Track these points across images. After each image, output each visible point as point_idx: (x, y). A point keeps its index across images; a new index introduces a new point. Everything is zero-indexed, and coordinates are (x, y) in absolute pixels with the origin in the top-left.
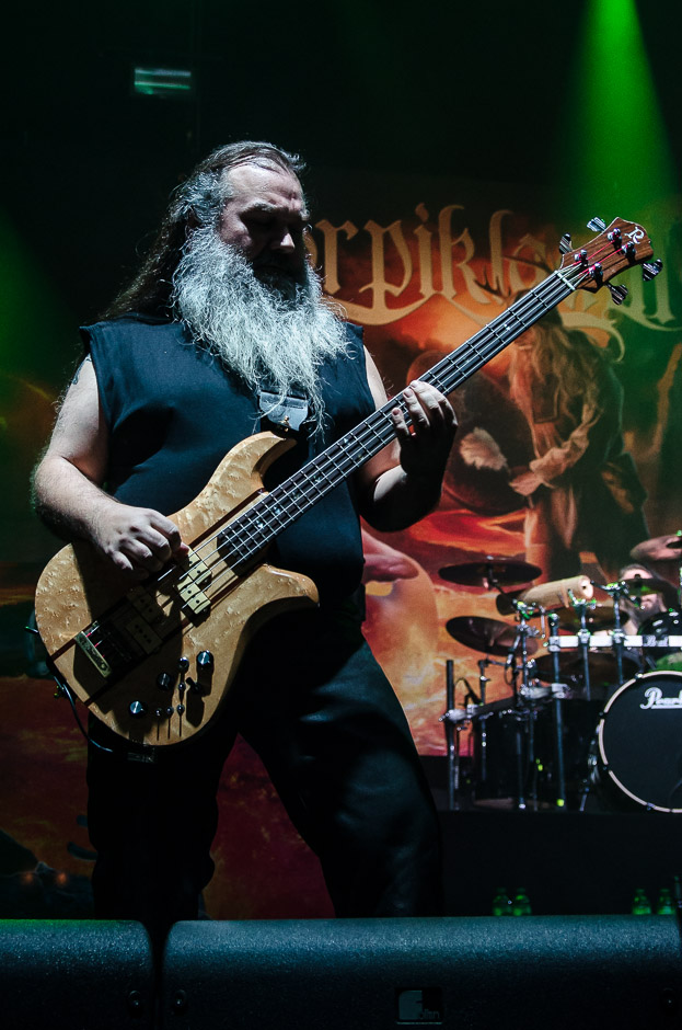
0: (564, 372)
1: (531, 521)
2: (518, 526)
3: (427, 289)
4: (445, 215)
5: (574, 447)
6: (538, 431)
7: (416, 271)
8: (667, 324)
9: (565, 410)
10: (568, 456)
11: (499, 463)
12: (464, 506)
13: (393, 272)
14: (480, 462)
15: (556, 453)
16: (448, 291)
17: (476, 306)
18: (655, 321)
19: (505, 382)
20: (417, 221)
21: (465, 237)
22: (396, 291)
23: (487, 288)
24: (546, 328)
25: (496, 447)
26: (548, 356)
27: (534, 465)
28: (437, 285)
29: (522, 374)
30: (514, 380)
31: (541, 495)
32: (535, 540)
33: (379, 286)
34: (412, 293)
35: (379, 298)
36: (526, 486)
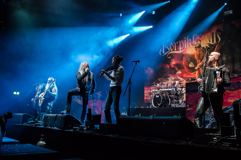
0: (201, 53)
1: (197, 72)
2: (195, 73)
3: (185, 47)
4: (188, 37)
5: (203, 62)
6: (198, 61)
7: (184, 45)
8: (215, 43)
9: (202, 58)
10: (202, 63)
11: (194, 66)
12: (189, 72)
13: (182, 46)
14: (191, 66)
15: (200, 63)
16: (188, 47)
17: (191, 48)
18: (214, 43)
19: (194, 56)
20: (184, 39)
21: (190, 40)
22: (182, 48)
23: (192, 45)
24: (199, 48)
25: (193, 64)
26: (200, 51)
27: (197, 65)
28: (187, 46)
29: (196, 54)
30: (195, 55)
31: (198, 69)
32: (197, 75)
33: (180, 48)
34: (184, 48)
35: (180, 50)
36: (196, 68)
